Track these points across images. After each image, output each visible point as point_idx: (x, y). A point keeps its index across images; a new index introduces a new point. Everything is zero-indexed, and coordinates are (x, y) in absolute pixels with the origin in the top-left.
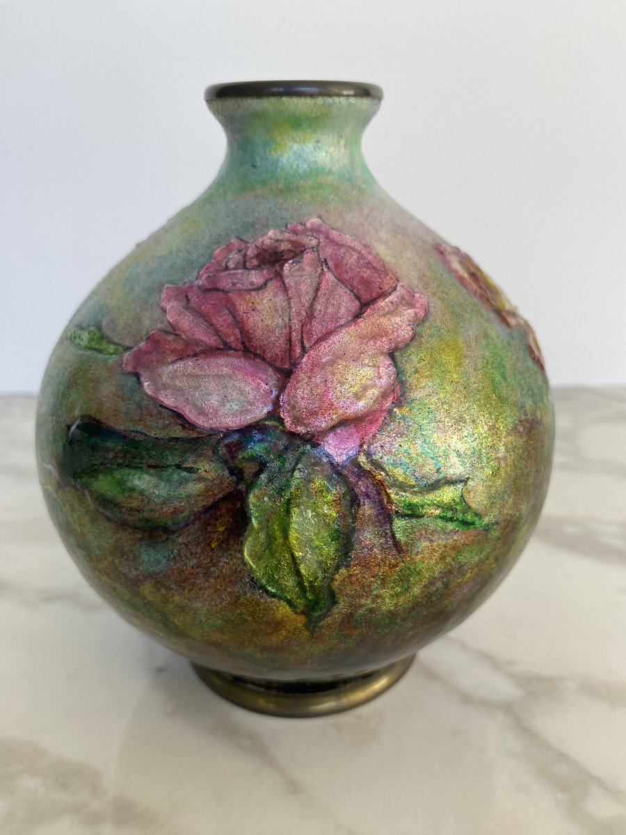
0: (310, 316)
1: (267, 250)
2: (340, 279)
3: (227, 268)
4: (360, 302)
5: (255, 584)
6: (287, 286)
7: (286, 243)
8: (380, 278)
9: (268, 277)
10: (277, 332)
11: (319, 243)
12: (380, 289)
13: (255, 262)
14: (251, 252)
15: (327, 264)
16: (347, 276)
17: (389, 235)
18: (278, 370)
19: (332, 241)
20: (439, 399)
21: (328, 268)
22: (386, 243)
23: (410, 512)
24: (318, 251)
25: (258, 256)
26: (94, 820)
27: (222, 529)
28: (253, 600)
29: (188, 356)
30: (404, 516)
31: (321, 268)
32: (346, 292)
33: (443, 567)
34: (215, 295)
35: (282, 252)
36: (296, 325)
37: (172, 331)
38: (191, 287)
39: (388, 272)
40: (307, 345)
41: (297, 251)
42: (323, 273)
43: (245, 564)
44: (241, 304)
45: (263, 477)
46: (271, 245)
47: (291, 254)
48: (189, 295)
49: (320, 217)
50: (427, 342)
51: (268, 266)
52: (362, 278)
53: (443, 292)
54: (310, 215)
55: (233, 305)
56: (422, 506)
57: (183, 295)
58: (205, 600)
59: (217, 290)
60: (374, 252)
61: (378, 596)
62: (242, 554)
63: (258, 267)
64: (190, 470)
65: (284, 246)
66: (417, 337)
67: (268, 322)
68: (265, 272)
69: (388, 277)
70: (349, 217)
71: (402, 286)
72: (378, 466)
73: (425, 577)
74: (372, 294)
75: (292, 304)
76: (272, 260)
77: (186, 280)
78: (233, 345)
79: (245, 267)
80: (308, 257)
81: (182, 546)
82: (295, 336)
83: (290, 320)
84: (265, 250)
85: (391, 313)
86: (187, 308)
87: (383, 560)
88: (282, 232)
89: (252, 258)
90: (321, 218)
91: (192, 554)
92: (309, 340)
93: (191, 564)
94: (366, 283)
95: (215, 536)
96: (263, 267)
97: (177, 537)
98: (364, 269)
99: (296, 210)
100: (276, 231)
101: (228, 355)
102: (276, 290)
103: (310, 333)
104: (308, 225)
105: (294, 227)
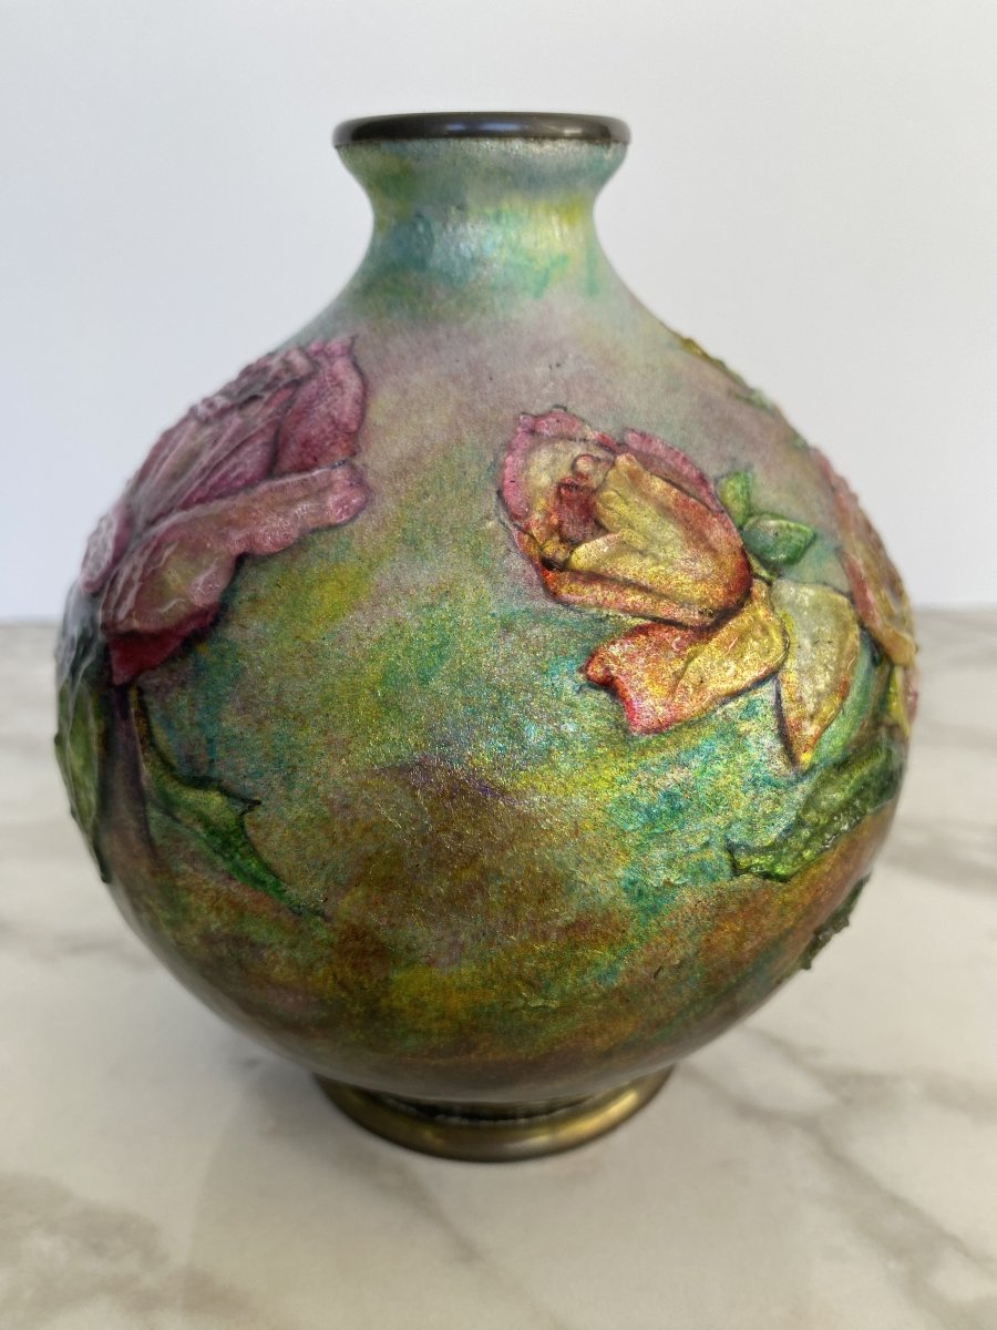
26: (146, 1303)
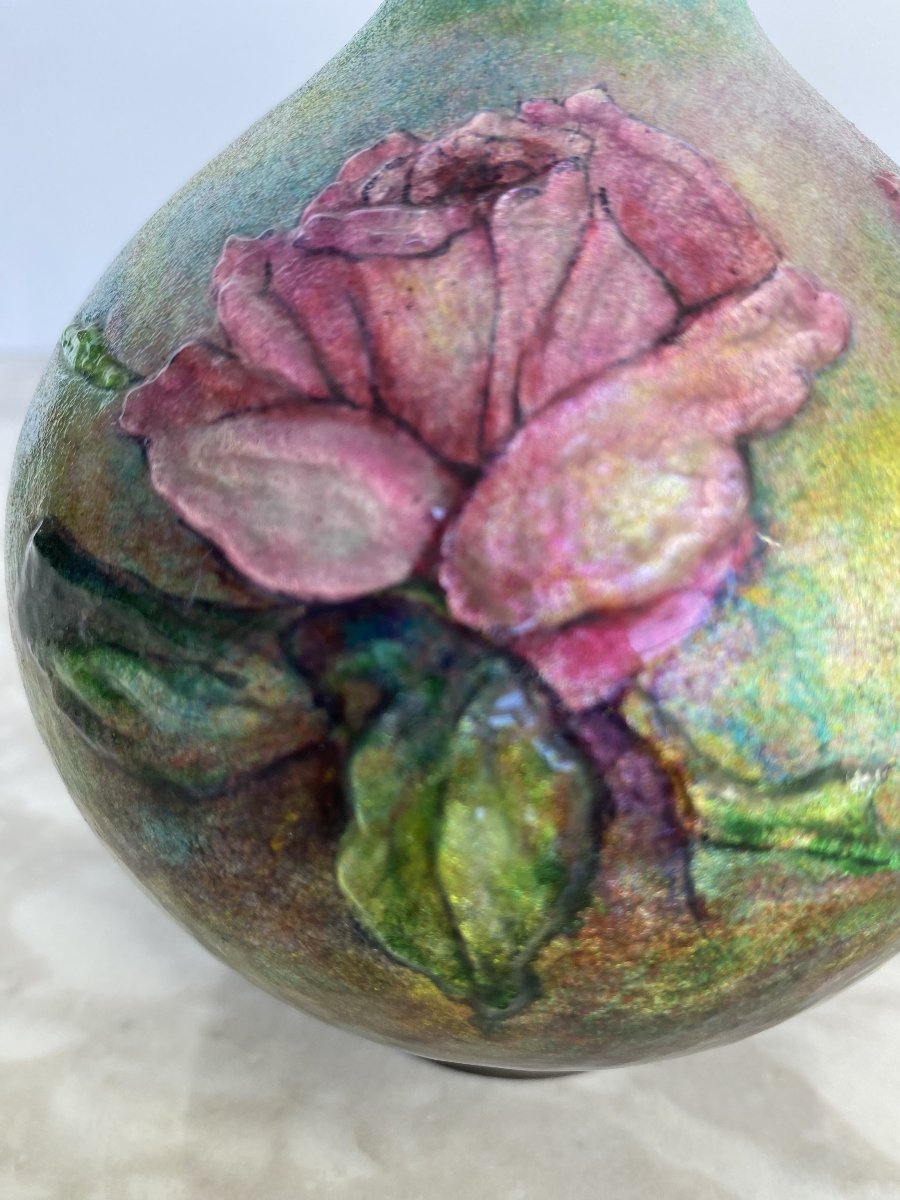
0: (546, 332)
1: (465, 160)
2: (633, 243)
3: (365, 201)
4: (678, 302)
5: (362, 936)
6: (499, 250)
7: (511, 146)
8: (736, 244)
9: (457, 226)
10: (458, 368)
11: (593, 148)
12: (733, 272)
13: (432, 189)
14: (425, 164)
15: (605, 201)
16: (649, 235)
17: (771, 140)
18: (449, 467)
19: (623, 145)
20: (851, 570)
21: (607, 211)
22: (759, 159)
23: (737, 839)
24: (586, 168)
25: (439, 175)
27: (294, 817)
28: (359, 962)
29: (248, 410)
30: (721, 845)
31: (588, 211)
32: (644, 276)
33: (795, 946)
34: (327, 264)
35: (499, 166)
36: (507, 352)
37: (223, 345)
38: (281, 244)
39: (758, 231)
40: (527, 406)
41: (534, 168)
42: (591, 225)
43: (341, 896)
44: (380, 292)
45: (390, 719)
46: (475, 149)
47: (521, 174)
48: (273, 261)
49: (603, 87)
50: (839, 419)
51: (460, 200)
52: (691, 241)
53: (890, 292)
54: (581, 82)
55: (364, 291)
56: (771, 828)
57: (261, 260)
58: (265, 938)
59: (333, 251)
60: (727, 180)
61: (635, 993)
62: (335, 876)
63: (436, 202)
64: (231, 680)
65: (507, 154)
66: (813, 404)
67: (439, 340)
68: (451, 212)
69: (756, 245)
70: (674, 91)
71: (790, 271)
72: (671, 725)
73: (751, 964)
74: (709, 284)
75: (505, 299)
76: (471, 185)
77: (274, 227)
78: (351, 392)
79: (406, 201)
80: (559, 182)
81: (215, 832)
82: (501, 380)
83: (493, 338)
84: (459, 162)
85: (753, 336)
86: (264, 293)
87: (658, 931)
88: (506, 119)
89: (426, 179)
90: (605, 90)
91: (233, 852)
92: (533, 395)
93: (234, 870)
94: (698, 255)
95: (281, 828)
96: (448, 201)
97: (204, 812)
98: (698, 221)
99: (548, 67)
100: (492, 115)
101: (334, 417)
102: (470, 259)
103: (538, 378)
104: (572, 104)
105: (538, 108)
